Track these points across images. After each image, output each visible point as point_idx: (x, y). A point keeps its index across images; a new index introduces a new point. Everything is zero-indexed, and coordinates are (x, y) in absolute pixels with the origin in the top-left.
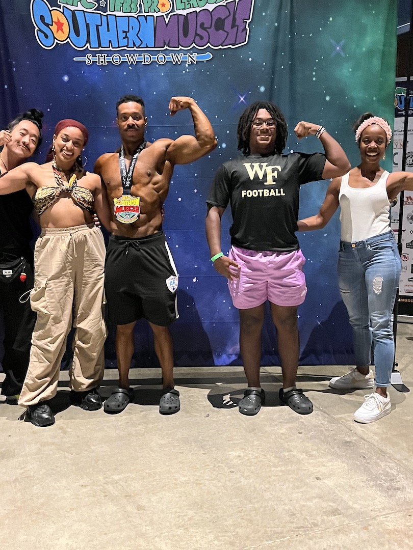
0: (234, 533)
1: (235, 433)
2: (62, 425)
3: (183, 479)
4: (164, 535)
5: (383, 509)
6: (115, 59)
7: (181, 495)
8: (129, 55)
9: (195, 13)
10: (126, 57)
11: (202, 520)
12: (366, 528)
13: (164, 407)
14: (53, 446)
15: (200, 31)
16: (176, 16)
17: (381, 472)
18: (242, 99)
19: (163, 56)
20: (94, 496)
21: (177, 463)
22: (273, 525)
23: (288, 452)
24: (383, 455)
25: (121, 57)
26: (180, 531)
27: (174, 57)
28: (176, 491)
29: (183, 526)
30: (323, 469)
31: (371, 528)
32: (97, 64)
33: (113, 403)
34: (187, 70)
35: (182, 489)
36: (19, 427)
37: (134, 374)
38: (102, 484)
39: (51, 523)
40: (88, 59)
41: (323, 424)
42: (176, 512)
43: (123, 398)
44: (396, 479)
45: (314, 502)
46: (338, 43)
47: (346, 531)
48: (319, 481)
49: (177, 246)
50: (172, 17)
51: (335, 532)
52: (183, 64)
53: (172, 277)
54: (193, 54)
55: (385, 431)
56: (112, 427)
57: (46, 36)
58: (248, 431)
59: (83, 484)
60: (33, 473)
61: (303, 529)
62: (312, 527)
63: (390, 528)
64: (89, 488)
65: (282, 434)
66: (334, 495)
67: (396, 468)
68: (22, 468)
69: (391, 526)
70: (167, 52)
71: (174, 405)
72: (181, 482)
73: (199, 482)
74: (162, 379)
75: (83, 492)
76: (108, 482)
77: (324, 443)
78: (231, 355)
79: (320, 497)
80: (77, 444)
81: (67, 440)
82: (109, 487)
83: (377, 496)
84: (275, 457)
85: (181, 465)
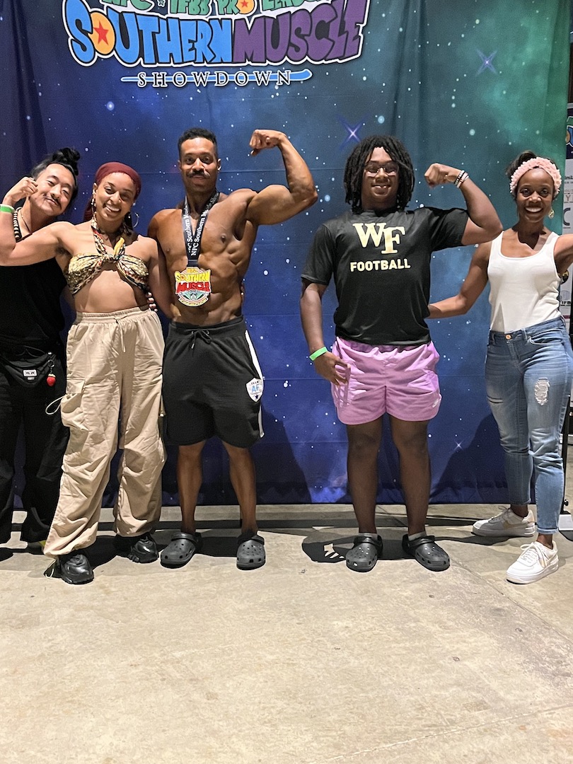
0: (339, 732)
1: (341, 596)
2: (103, 582)
3: (270, 657)
4: (243, 734)
5: (547, 702)
6: (178, 79)
7: (266, 680)
8: (196, 73)
9: (288, 15)
10: (193, 76)
11: (296, 713)
12: (523, 728)
13: (244, 559)
14: (92, 611)
15: (295, 40)
16: (263, 18)
17: (544, 651)
18: (353, 134)
19: (244, 75)
20: (147, 680)
21: (262, 636)
22: (393, 722)
23: (415, 622)
24: (546, 628)
25: (186, 77)
26: (266, 729)
27: (260, 76)
28: (259, 674)
29: (270, 721)
30: (463, 647)
31: (530, 727)
32: (154, 86)
33: (173, 553)
34: (277, 94)
35: (269, 672)
36: (46, 585)
37: (202, 513)
38: (159, 663)
39: (89, 715)
40: (141, 79)
41: (463, 585)
42: (260, 703)
43: (188, 545)
44: (565, 661)
45: (451, 691)
46: (487, 54)
47: (495, 732)
48: (457, 663)
49: (262, 338)
50: (256, 21)
51: (480, 733)
52: (271, 85)
53: (255, 380)
54: (286, 71)
55: (549, 594)
56: (171, 586)
57: (84, 48)
58: (359, 592)
59: (133, 663)
60: (64, 647)
61: (435, 728)
62: (448, 726)
63: (556, 728)
64: (141, 668)
65: (407, 597)
66: (479, 681)
67: (565, 646)
68: (49, 641)
69: (557, 726)
70: (249, 70)
71: (256, 557)
72: (267, 662)
73: (291, 662)
74: (241, 520)
75: (133, 674)
76: (167, 661)
77: (464, 610)
78: (336, 488)
79: (459, 685)
80: (124, 608)
81: (110, 603)
82: (168, 668)
83: (538, 684)
84: (398, 629)
85: (267, 639)
